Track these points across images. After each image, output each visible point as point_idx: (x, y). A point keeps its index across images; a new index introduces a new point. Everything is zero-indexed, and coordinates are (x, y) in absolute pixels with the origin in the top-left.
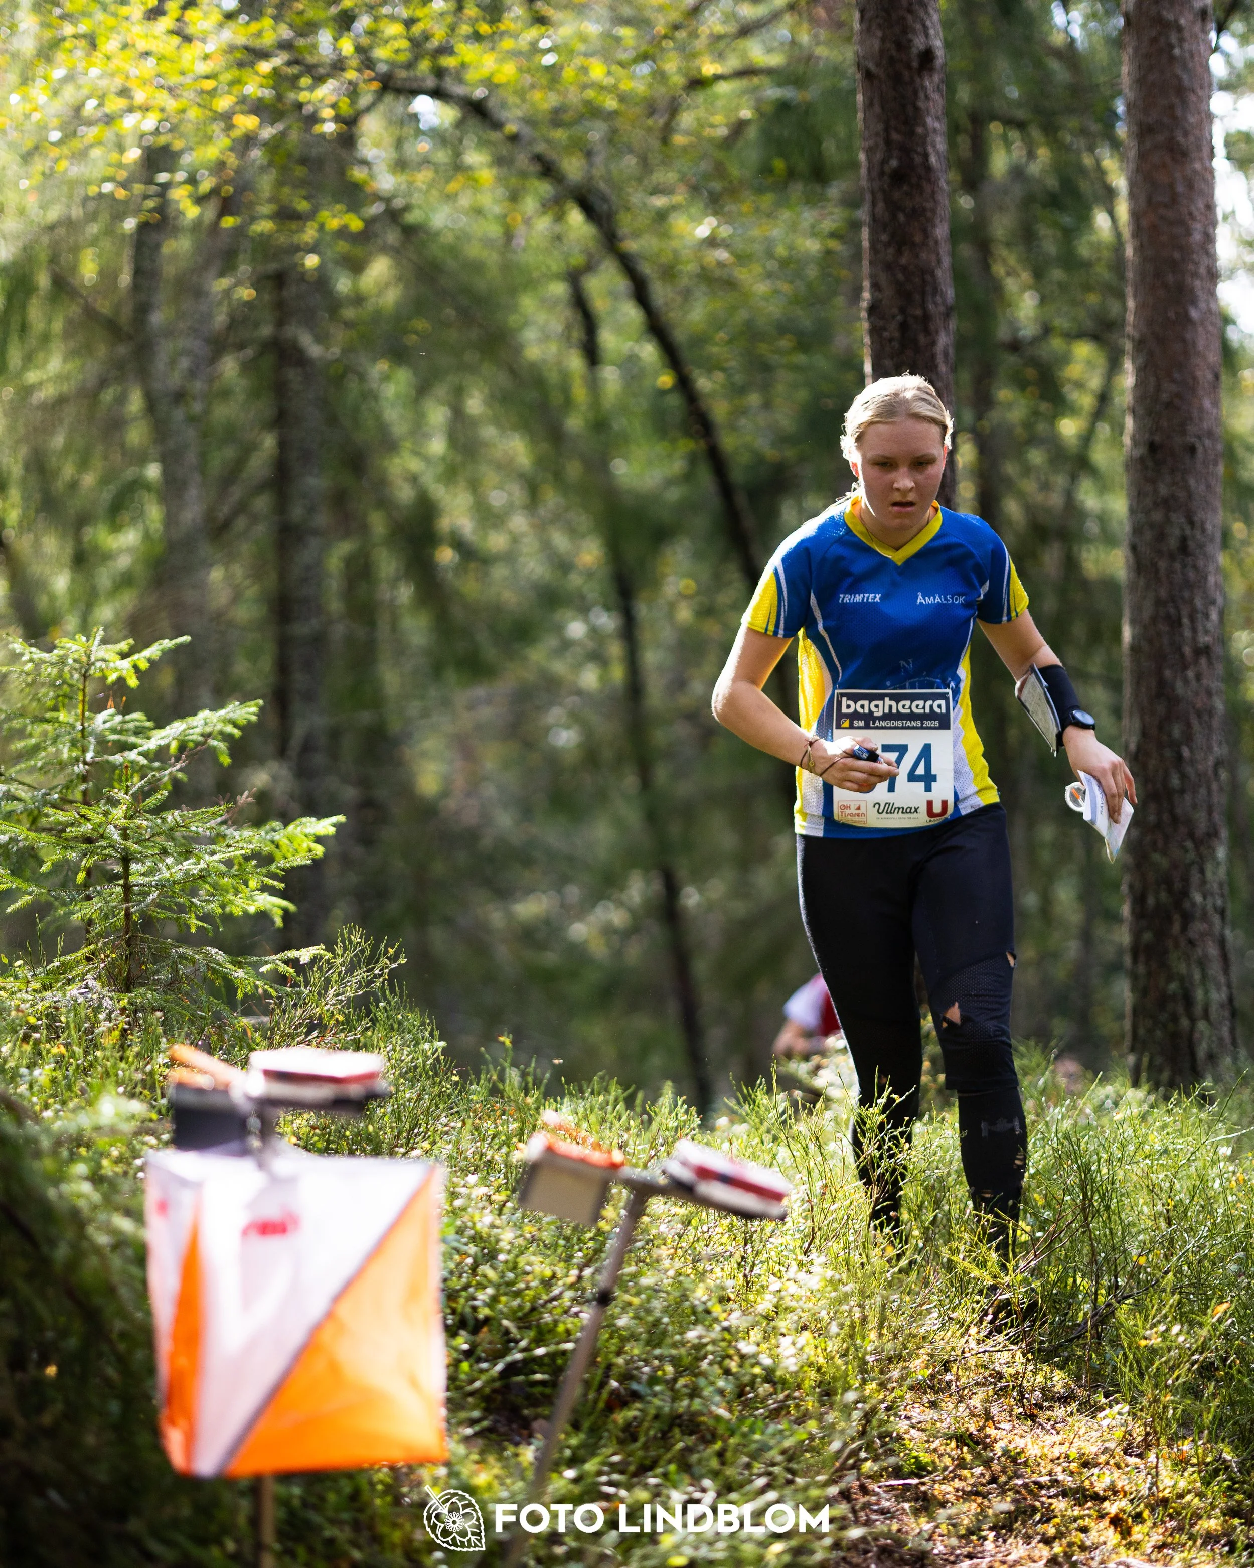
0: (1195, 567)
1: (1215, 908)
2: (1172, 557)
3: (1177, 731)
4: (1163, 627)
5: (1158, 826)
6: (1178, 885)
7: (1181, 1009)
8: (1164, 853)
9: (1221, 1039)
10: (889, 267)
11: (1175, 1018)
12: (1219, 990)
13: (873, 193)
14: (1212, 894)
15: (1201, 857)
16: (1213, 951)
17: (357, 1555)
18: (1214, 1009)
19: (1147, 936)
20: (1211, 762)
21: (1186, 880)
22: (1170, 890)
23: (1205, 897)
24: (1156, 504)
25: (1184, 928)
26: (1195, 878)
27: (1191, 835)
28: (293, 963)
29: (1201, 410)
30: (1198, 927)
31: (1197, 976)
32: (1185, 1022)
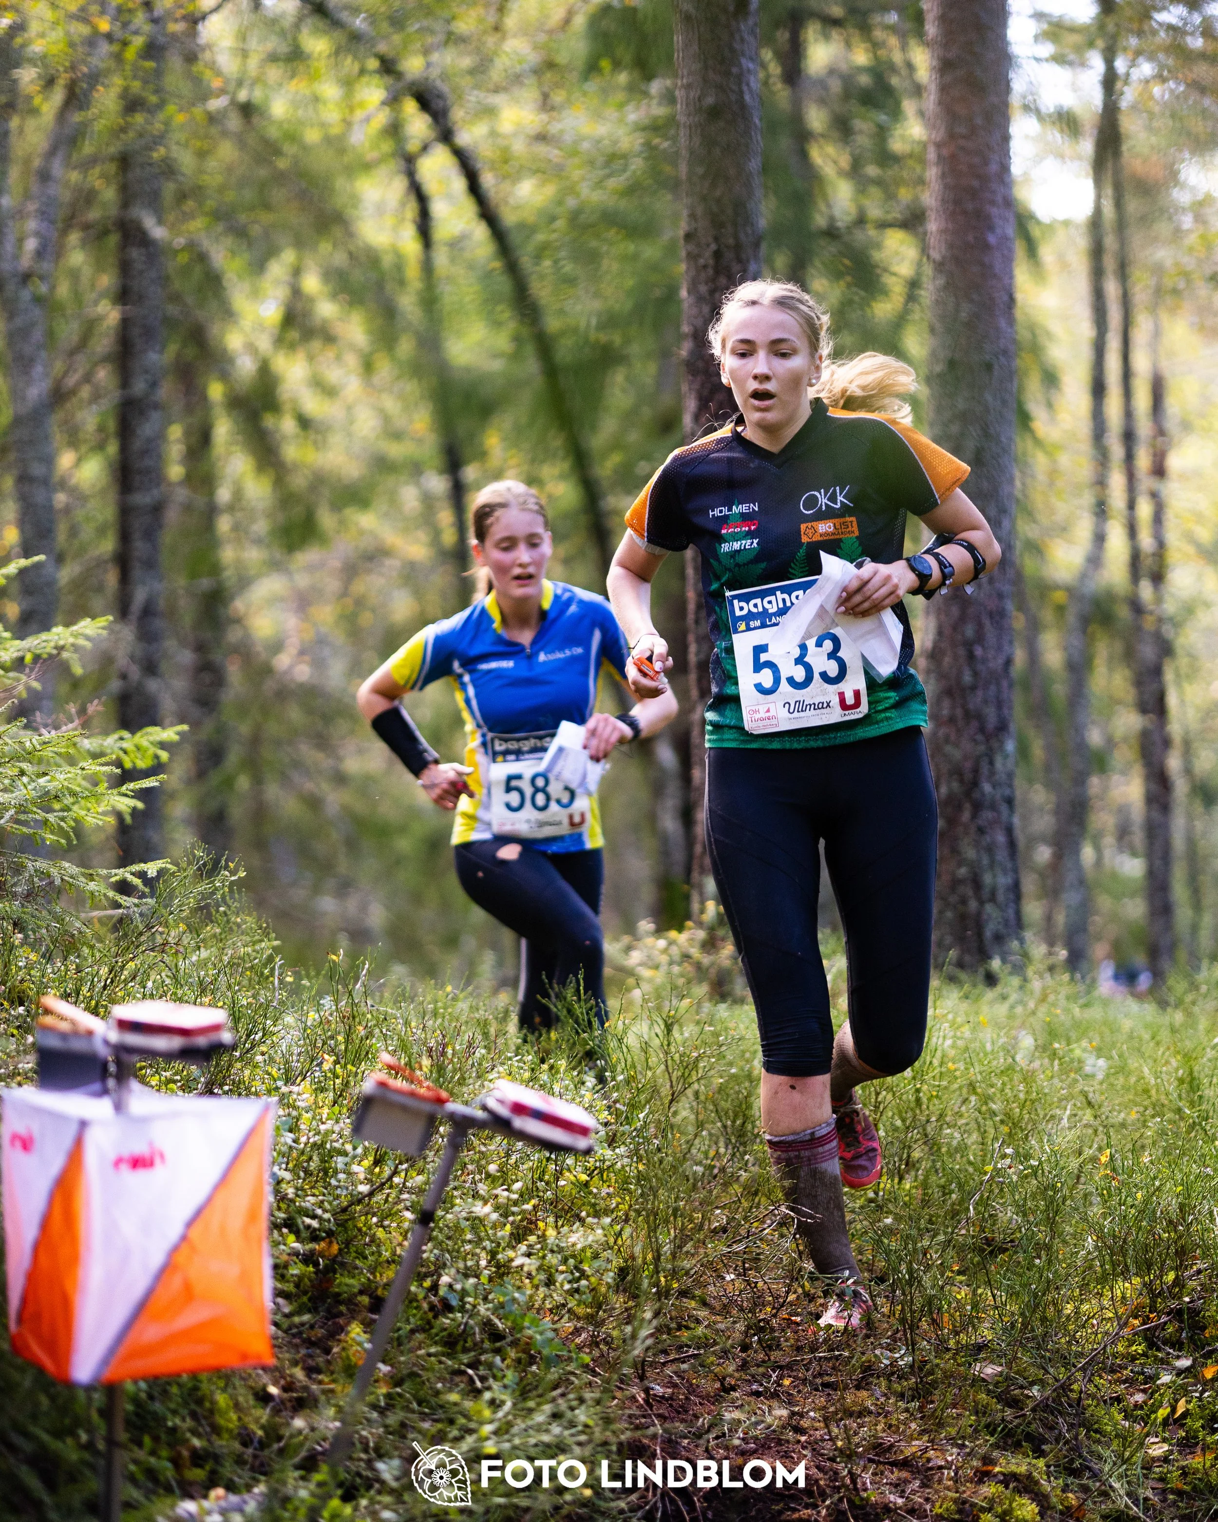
3: (969, 631)
5: (952, 720)
6: (969, 776)
7: (970, 892)
8: (956, 745)
9: (1006, 921)
10: (704, 199)
11: (964, 901)
12: (1005, 874)
14: (1000, 784)
15: (991, 749)
16: (1001, 838)
17: (196, 1442)
18: (1000, 892)
20: (1000, 661)
21: (976, 771)
22: (962, 781)
23: (994, 787)
25: (974, 816)
26: (985, 769)
27: (982, 729)
28: (142, 875)
30: (987, 815)
31: (985, 861)
32: (973, 905)
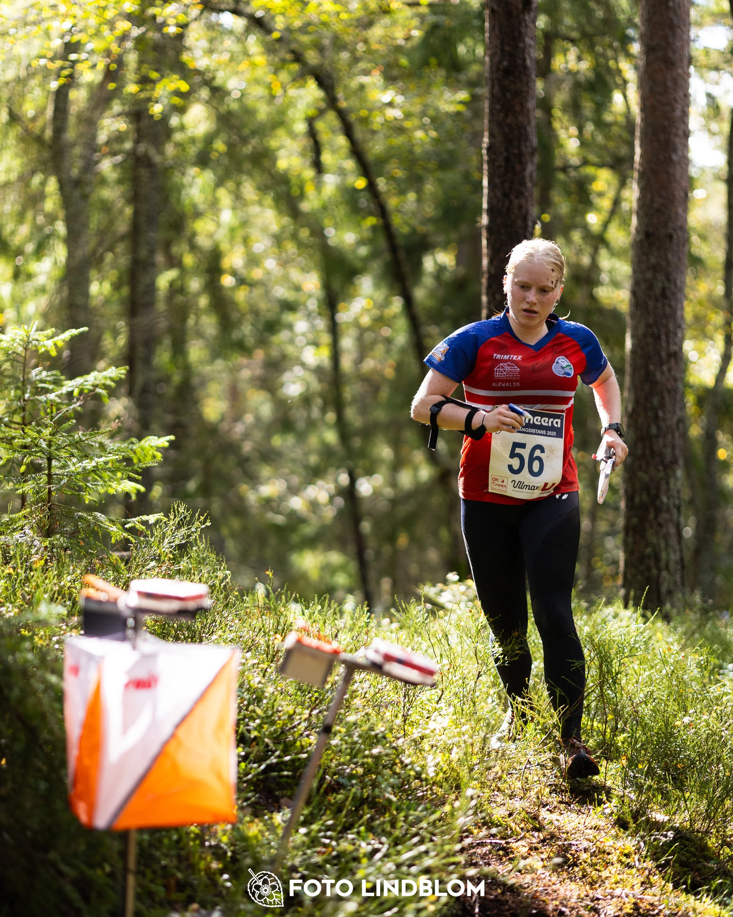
0: (670, 306)
1: (674, 505)
2: (657, 300)
3: (656, 401)
4: (650, 340)
5: (643, 456)
6: (653, 491)
7: (652, 563)
8: (646, 472)
9: (675, 582)
10: (500, 124)
11: (649, 569)
12: (675, 553)
13: (492, 81)
14: (673, 497)
15: (667, 475)
16: (672, 530)
18: (672, 565)
19: (635, 520)
20: (675, 420)
21: (658, 488)
22: (649, 494)
23: (669, 499)
24: (648, 269)
25: (656, 516)
26: (663, 487)
27: (662, 462)
28: (145, 523)
29: (677, 214)
30: (664, 516)
31: (663, 545)
32: (655, 571)
